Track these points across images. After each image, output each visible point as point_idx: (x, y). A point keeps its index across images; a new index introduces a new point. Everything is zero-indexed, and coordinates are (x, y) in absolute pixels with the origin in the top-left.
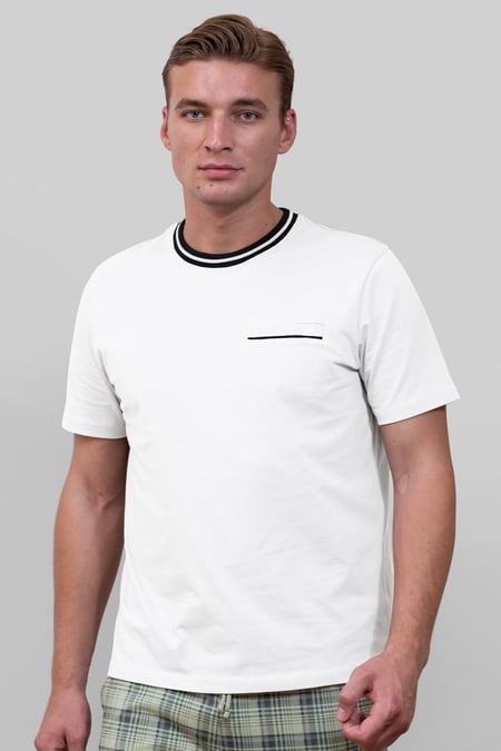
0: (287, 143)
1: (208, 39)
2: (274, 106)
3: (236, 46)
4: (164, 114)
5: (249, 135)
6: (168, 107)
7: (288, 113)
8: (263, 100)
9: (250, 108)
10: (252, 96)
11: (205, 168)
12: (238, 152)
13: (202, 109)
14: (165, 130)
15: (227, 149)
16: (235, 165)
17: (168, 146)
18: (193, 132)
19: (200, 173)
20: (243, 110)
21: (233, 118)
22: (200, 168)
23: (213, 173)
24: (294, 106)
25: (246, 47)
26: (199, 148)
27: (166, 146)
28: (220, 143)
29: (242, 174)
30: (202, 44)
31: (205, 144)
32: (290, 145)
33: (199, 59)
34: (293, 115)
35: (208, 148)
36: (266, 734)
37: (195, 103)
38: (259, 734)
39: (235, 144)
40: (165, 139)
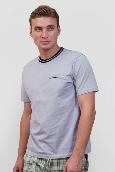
0: (59, 33)
1: (40, 12)
2: (56, 25)
3: (47, 14)
4: (30, 29)
5: (51, 33)
6: (31, 28)
7: (59, 27)
8: (54, 25)
9: (51, 27)
10: (51, 24)
11: (42, 42)
12: (49, 38)
13: (40, 28)
14: (31, 33)
15: (47, 37)
16: (49, 40)
17: (32, 36)
18: (39, 34)
19: (41, 43)
21: (47, 30)
22: (41, 42)
23: (44, 43)
24: (59, 25)
25: (49, 13)
26: (40, 37)
27: (31, 36)
28: (45, 36)
29: (50, 42)
30: (39, 14)
31: (42, 36)
32: (60, 34)
33: (38, 17)
34: (60, 27)
35: (43, 37)
36: (58, 170)
37: (38, 27)
38: (57, 170)
39: (49, 36)
40: (31, 35)
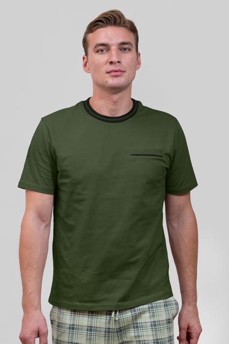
4: (84, 58)
9: (126, 46)
10: (127, 41)
11: (110, 72)
12: (123, 63)
16: (123, 70)
19: (107, 75)
20: (123, 47)
21: (119, 50)
22: (107, 73)
23: (113, 74)
28: (116, 60)
29: (126, 74)
30: (104, 21)
32: (140, 66)
39: (122, 60)
40: (85, 68)
